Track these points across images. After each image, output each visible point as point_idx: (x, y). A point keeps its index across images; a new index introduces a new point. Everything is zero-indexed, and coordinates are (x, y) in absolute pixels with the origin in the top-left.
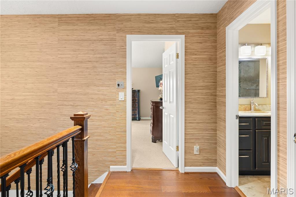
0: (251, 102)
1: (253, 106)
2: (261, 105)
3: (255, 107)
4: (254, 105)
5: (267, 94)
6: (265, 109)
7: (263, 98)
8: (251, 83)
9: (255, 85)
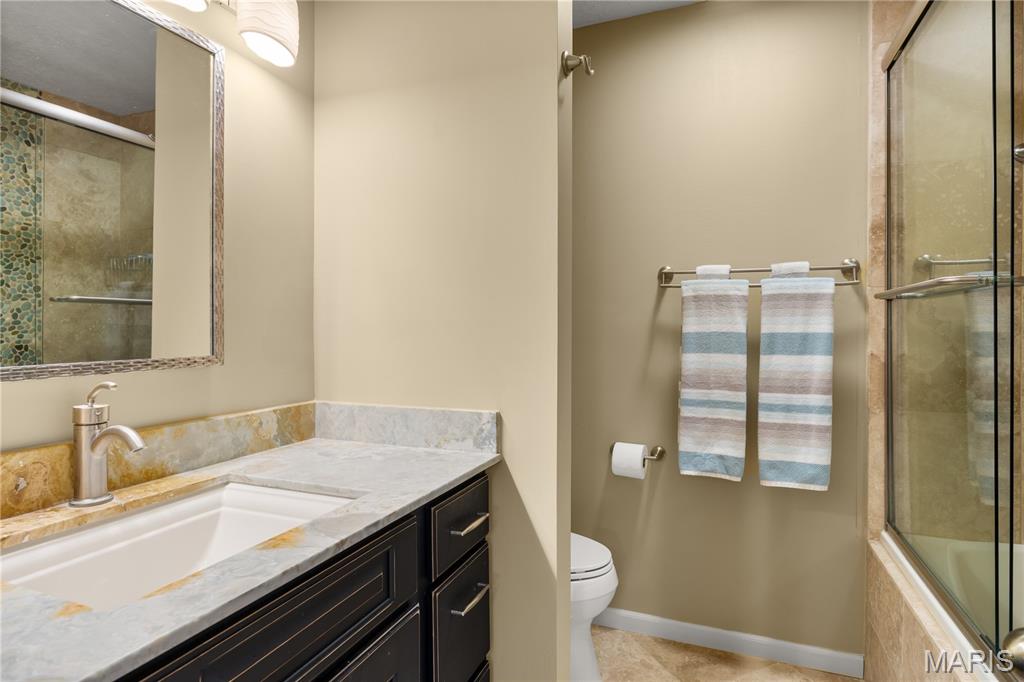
0: (76, 413)
1: (98, 455)
2: (167, 430)
3: (115, 459)
4: (103, 445)
5: (216, 333)
6: (197, 454)
7: (190, 362)
8: (100, 273)
9: (124, 284)
